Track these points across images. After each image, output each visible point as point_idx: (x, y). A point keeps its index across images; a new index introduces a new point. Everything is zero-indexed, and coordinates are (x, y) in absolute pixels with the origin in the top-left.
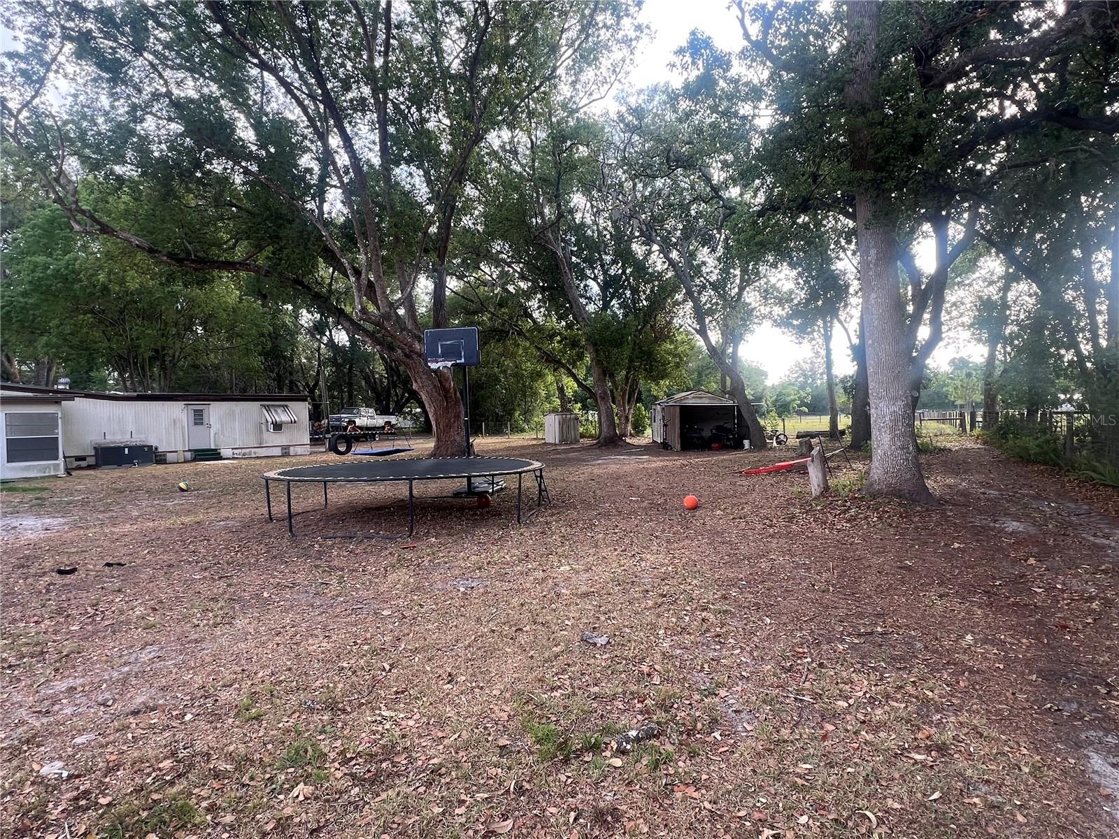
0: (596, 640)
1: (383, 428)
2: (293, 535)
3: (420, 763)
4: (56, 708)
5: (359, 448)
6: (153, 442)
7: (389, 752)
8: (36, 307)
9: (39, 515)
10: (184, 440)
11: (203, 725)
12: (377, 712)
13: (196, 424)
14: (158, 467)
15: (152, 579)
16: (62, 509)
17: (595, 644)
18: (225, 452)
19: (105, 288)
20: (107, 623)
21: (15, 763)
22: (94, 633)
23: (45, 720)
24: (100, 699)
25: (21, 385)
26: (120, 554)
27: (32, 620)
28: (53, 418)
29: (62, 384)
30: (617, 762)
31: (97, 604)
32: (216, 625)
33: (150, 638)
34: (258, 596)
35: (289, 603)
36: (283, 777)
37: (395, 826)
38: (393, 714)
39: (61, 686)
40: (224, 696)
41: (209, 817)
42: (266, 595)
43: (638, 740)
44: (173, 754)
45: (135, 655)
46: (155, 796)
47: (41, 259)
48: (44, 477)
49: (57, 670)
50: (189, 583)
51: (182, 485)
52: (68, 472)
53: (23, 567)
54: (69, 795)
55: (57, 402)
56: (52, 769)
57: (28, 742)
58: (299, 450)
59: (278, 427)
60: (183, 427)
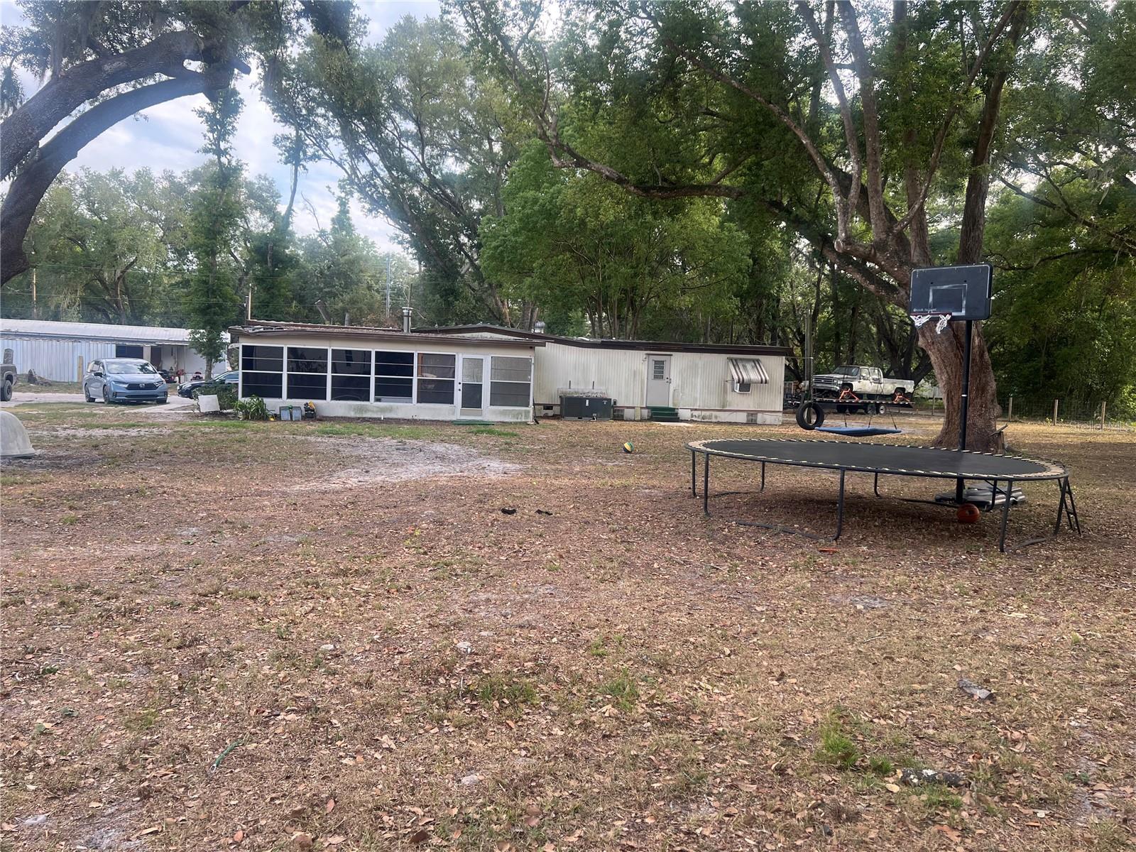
0: (973, 691)
1: (892, 396)
2: (708, 514)
3: (710, 726)
4: (477, 610)
5: (833, 422)
6: (613, 396)
7: (689, 711)
8: (524, 245)
9: (503, 460)
10: (642, 395)
11: (562, 649)
12: (697, 682)
13: (656, 377)
14: (615, 423)
15: (568, 531)
16: (522, 457)
17: (972, 695)
18: (684, 414)
19: (583, 223)
20: (525, 559)
21: (446, 635)
22: (515, 565)
23: (467, 615)
24: (503, 612)
25: (506, 328)
26: (552, 504)
27: (477, 545)
28: (527, 361)
29: (539, 327)
30: (896, 789)
31: (522, 543)
32: (603, 581)
33: (550, 578)
34: (648, 565)
35: (673, 578)
36: (601, 698)
37: (664, 755)
38: (710, 688)
39: (483, 596)
40: (586, 634)
41: (542, 703)
42: (656, 566)
43: (931, 780)
44: (536, 660)
45: (536, 588)
46: (515, 680)
47: (530, 194)
48: (516, 423)
49: (483, 585)
50: (596, 541)
51: (627, 446)
52: (536, 419)
53: (481, 502)
54: (468, 663)
55: (531, 347)
56: (463, 645)
57: (454, 625)
58: (769, 418)
59: (745, 386)
60: (642, 381)
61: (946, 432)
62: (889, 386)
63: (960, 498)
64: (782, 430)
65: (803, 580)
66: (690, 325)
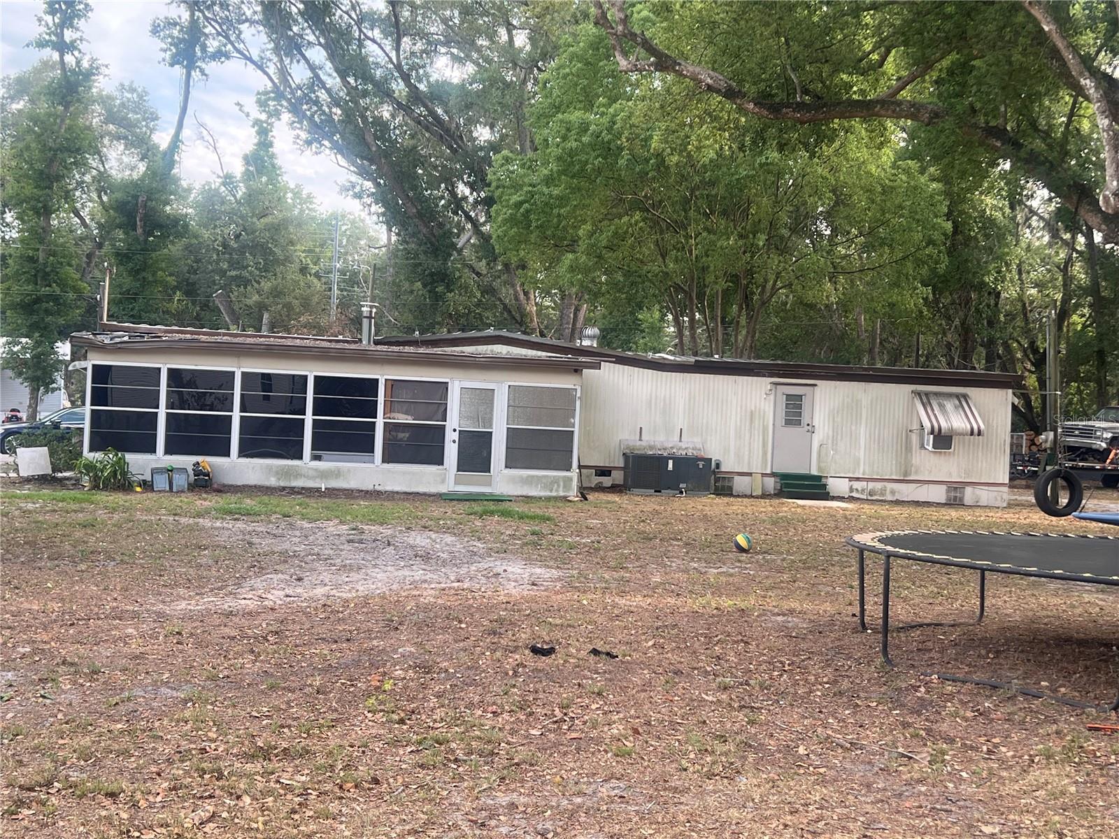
2: (889, 661)
4: (493, 823)
5: (1101, 504)
6: (714, 453)
8: (562, 200)
9: (529, 561)
10: (765, 453)
13: (788, 423)
14: (718, 500)
15: (646, 686)
16: (560, 556)
18: (837, 486)
19: (663, 163)
20: (574, 735)
22: (557, 744)
23: (478, 832)
24: (540, 827)
25: (534, 338)
26: (615, 641)
27: (490, 709)
28: (568, 395)
29: (589, 337)
31: (568, 707)
32: (710, 776)
33: (618, 770)
34: (788, 750)
35: (833, 773)
39: (503, 799)
42: (802, 750)
45: (594, 786)
47: (576, 116)
48: (549, 499)
49: (503, 779)
50: (695, 704)
51: (741, 539)
52: (583, 492)
53: (495, 633)
55: (577, 371)
58: (985, 496)
59: (943, 440)
60: (765, 429)
64: (1010, 516)
65: (1062, 779)
66: (844, 335)
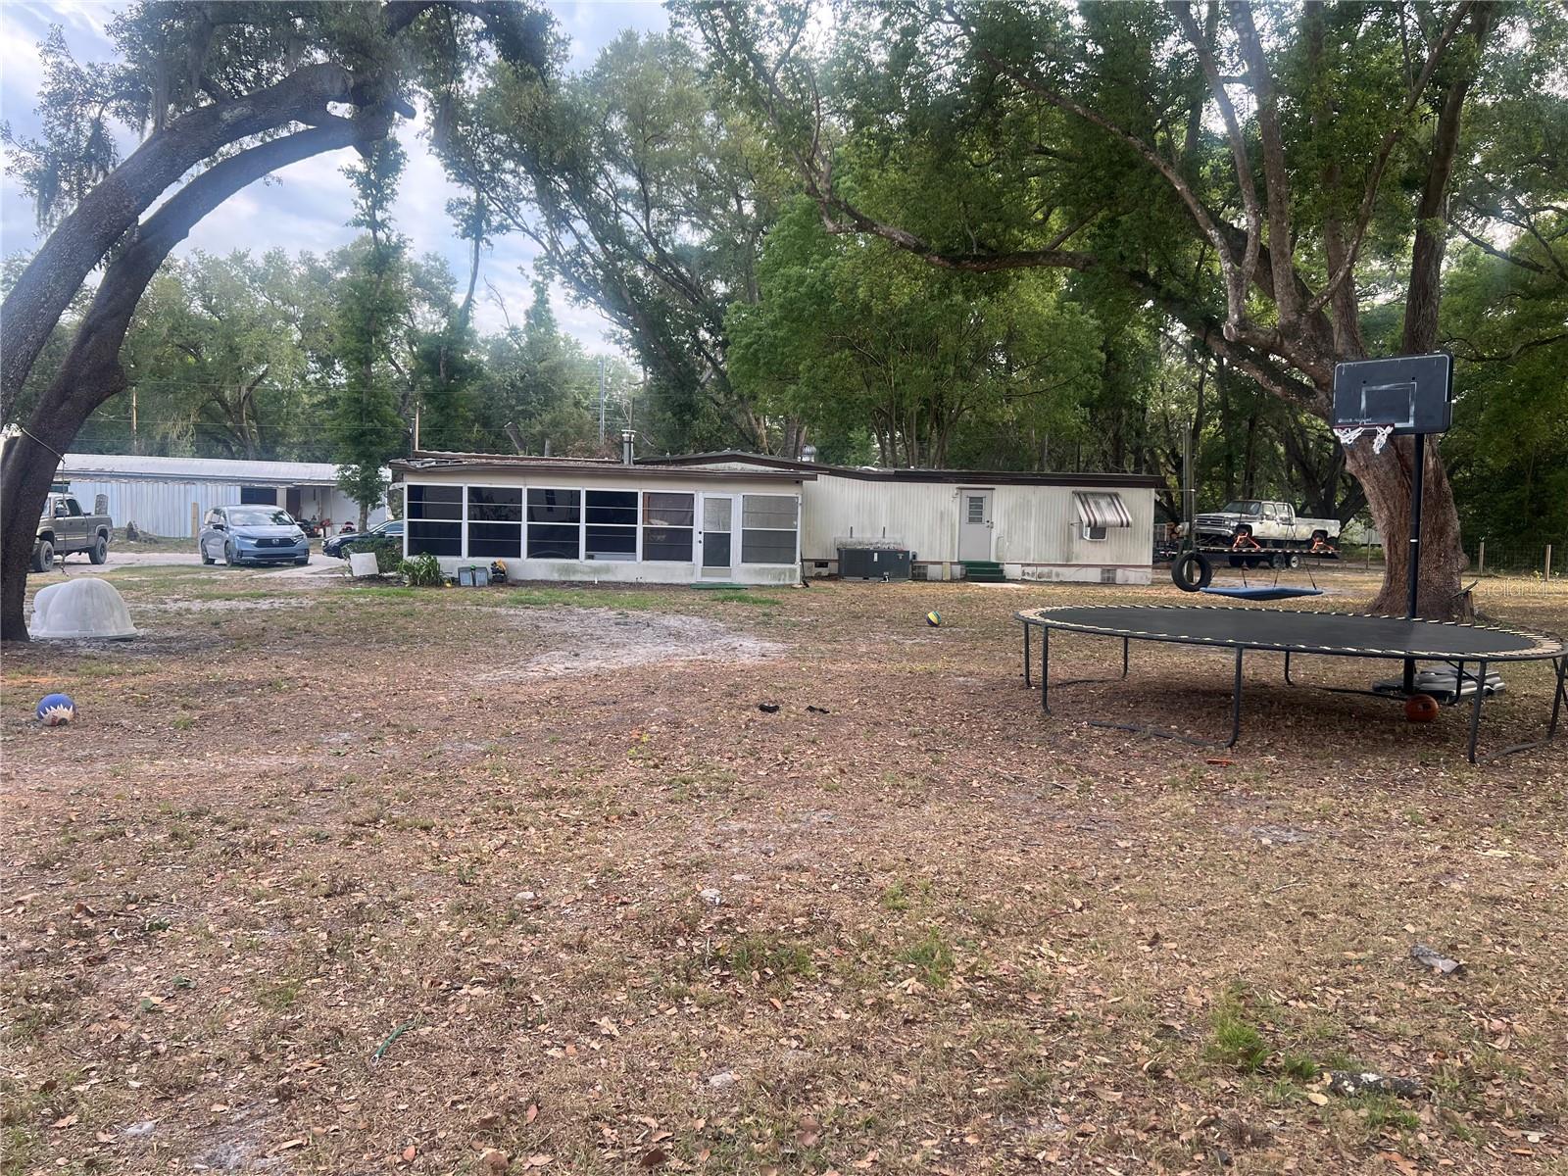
0: (1433, 961)
1: (1309, 543)
2: (1048, 712)
3: (1055, 1009)
4: (727, 845)
5: (1227, 581)
6: (911, 547)
7: (1025, 987)
8: (786, 341)
9: (760, 637)
10: (953, 546)
11: (846, 900)
12: (1036, 946)
13: (971, 520)
14: (914, 585)
15: (852, 735)
16: (785, 633)
17: (1432, 967)
18: (1012, 571)
19: (866, 308)
20: (793, 775)
21: (686, 879)
22: (779, 782)
23: (714, 852)
24: (764, 847)
25: (762, 456)
26: (829, 698)
27: (726, 755)
28: (792, 501)
29: (808, 454)
30: (1322, 1100)
31: (789, 752)
32: (901, 805)
33: (828, 802)
34: (964, 784)
35: (1000, 801)
36: (900, 969)
37: (990, 1048)
38: (1054, 955)
39: (735, 826)
40: (879, 879)
41: (820, 975)
42: (975, 784)
43: (1373, 1088)
44: (809, 914)
45: (808, 815)
46: (781, 942)
47: (794, 270)
48: (777, 587)
49: (735, 810)
50: (890, 749)
51: (932, 616)
52: (805, 581)
53: (731, 695)
54: (717, 918)
55: (798, 482)
56: (709, 893)
57: (697, 865)
58: (1133, 576)
59: (1098, 532)
60: (953, 526)
61: (1387, 593)
62: (1304, 529)
63: (1409, 686)
64: (1153, 592)
65: (1185, 803)
66: (1018, 447)
